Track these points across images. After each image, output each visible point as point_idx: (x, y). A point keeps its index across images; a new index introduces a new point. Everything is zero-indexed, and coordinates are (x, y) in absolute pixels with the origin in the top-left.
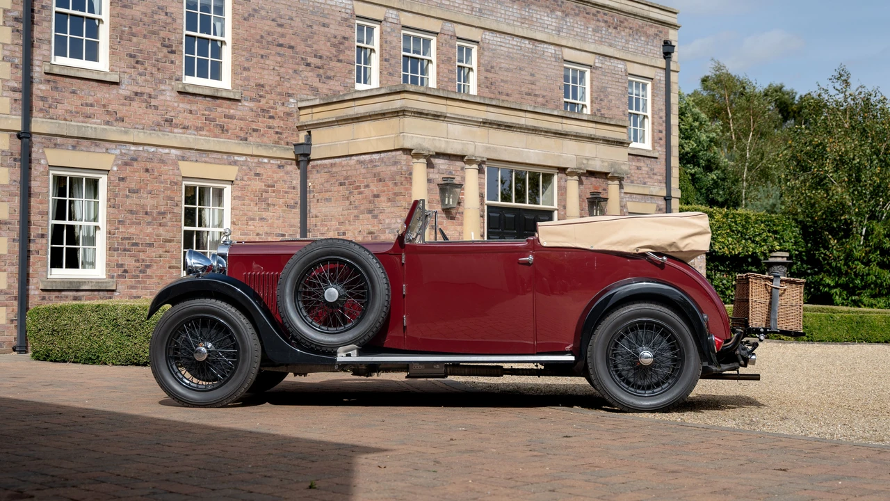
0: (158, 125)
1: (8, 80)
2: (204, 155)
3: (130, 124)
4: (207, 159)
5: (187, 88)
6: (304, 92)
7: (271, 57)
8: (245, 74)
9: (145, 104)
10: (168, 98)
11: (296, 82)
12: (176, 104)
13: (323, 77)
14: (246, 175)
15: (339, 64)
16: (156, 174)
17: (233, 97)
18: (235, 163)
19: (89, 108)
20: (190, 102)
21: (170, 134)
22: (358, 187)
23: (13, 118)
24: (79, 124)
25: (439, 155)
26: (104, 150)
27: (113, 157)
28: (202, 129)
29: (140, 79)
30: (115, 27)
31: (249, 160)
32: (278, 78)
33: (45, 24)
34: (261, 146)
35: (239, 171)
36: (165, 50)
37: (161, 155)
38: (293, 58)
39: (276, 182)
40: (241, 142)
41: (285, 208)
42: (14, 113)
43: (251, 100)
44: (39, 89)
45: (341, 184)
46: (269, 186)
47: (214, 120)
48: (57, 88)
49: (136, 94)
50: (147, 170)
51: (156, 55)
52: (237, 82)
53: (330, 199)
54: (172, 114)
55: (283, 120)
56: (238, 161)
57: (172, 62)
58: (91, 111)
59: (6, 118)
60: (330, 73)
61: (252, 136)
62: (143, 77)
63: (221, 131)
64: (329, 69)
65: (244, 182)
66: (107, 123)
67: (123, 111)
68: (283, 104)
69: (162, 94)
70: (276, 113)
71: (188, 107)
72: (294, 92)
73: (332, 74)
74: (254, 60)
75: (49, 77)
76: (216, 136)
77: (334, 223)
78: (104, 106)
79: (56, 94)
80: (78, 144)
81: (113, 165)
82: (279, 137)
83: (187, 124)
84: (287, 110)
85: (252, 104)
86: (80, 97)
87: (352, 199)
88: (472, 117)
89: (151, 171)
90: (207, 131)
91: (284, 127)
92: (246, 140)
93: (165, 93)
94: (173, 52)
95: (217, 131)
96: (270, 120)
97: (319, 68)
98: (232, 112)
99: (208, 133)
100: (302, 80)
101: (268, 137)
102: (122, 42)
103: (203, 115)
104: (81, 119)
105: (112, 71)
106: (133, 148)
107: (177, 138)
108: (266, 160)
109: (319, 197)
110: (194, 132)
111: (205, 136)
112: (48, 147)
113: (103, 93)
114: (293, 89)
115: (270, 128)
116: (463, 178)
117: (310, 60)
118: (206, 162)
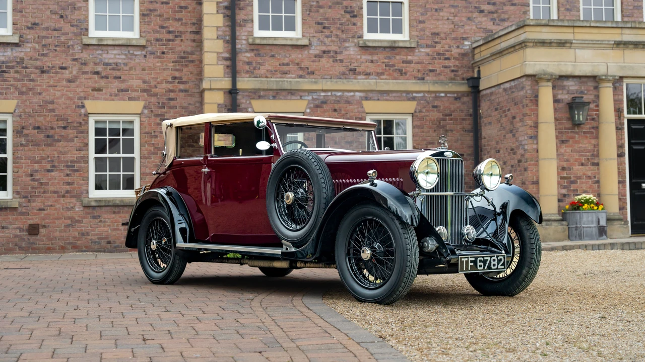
0: (344, 74)
1: (221, 53)
2: (385, 95)
3: (319, 75)
4: (388, 98)
5: (367, 43)
6: (478, 35)
7: (445, 10)
8: (421, 26)
9: (331, 60)
10: (352, 53)
11: (469, 28)
12: (359, 57)
13: (497, 20)
14: (425, 107)
15: (512, 8)
16: (343, 112)
17: (409, 46)
18: (414, 99)
19: (285, 67)
20: (371, 54)
21: (354, 80)
22: (504, 111)
23: (225, 80)
24: (277, 79)
25: (562, 77)
26: (299, 97)
27: (306, 102)
28: (382, 74)
29: (327, 41)
30: (305, 3)
31: (426, 95)
32: (452, 26)
33: (249, 8)
34: (437, 83)
35: (417, 105)
36: (348, 16)
37: (347, 98)
38: (466, 7)
39: (454, 111)
40: (419, 81)
41: (462, 132)
42: (227, 76)
43: (427, 46)
44: (244, 56)
45: (496, 109)
46: (446, 115)
47: (393, 66)
48: (259, 54)
49: (324, 52)
50: (335, 110)
51: (340, 20)
52: (413, 33)
53: (491, 122)
54: (356, 64)
55: (458, 60)
56: (416, 97)
57: (354, 24)
58: (288, 69)
59: (220, 80)
60: (503, 16)
61: (429, 76)
62: (330, 39)
63: (399, 75)
64: (503, 13)
65: (423, 114)
66: (301, 77)
67: (313, 66)
68: (458, 47)
69: (346, 50)
70: (452, 55)
71: (370, 58)
72: (468, 36)
73: (506, 16)
74: (429, 14)
75: (253, 47)
76: (395, 79)
77: (494, 142)
78: (298, 64)
79: (259, 59)
80: (277, 94)
81: (306, 108)
82: (455, 75)
83: (369, 71)
84: (462, 51)
85: (428, 50)
86: (278, 59)
87: (502, 121)
88: (603, 41)
89: (338, 110)
90: (387, 75)
91: (460, 65)
92: (423, 79)
93: (348, 49)
94: (355, 16)
95: (396, 75)
96: (446, 61)
97: (493, 13)
98: (409, 58)
99: (387, 77)
100: (476, 25)
101: (444, 75)
102: (311, 14)
103: (383, 63)
104: (279, 75)
105: (303, 36)
106: (323, 94)
107: (360, 83)
108: (443, 95)
109: (486, 122)
110: (375, 77)
111: (386, 79)
112: (254, 99)
113: (296, 55)
114: (467, 33)
115: (446, 67)
116: (598, 97)
117: (486, 7)
118: (387, 100)
